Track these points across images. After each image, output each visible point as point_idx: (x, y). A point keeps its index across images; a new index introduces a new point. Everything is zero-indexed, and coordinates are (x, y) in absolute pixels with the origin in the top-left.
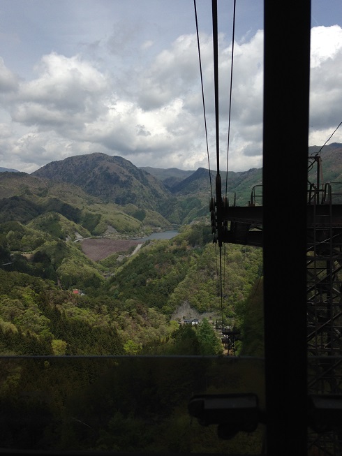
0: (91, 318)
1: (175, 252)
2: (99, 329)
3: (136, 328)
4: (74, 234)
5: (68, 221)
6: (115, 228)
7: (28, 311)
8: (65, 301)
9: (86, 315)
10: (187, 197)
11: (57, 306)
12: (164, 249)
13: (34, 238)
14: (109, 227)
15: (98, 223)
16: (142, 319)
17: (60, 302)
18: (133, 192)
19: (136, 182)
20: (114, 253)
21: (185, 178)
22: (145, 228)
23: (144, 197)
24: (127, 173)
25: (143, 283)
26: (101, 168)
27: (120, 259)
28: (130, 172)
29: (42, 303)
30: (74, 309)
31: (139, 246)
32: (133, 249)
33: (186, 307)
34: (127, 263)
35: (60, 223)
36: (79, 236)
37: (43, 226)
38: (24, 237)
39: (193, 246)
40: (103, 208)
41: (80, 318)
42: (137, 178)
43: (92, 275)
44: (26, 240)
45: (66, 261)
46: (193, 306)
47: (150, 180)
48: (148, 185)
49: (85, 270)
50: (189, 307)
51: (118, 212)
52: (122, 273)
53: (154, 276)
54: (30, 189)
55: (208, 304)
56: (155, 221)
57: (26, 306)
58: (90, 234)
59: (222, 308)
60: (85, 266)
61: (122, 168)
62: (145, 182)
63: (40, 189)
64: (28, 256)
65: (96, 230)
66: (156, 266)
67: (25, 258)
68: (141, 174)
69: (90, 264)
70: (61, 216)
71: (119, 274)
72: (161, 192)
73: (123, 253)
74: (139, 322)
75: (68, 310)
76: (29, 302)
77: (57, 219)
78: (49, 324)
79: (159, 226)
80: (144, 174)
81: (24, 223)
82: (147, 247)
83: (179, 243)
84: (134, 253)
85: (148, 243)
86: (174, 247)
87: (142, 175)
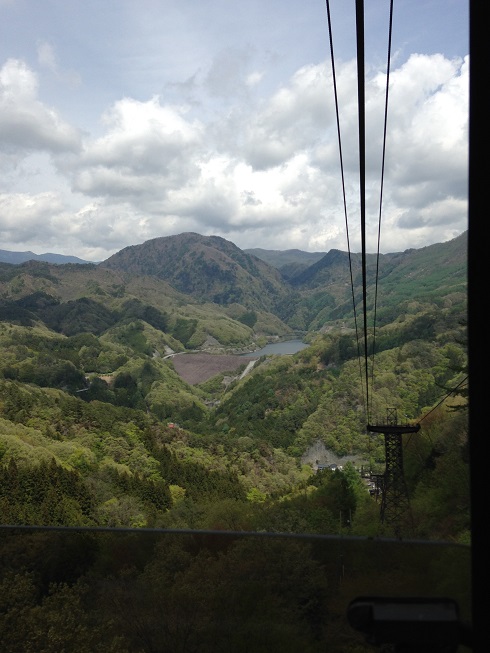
0: (206, 460)
1: (302, 372)
2: (217, 473)
3: (260, 474)
4: (162, 348)
5: (154, 330)
6: (217, 338)
7: (135, 452)
8: (174, 439)
9: (200, 457)
10: (314, 292)
11: (167, 445)
12: (286, 369)
13: (114, 355)
14: (209, 337)
15: (193, 331)
16: (267, 463)
17: (169, 441)
18: (238, 286)
19: (242, 273)
20: (218, 374)
21: (311, 264)
22: (257, 337)
23: (253, 293)
24: (229, 260)
25: (261, 415)
26: (194, 254)
27: (226, 382)
28: (233, 258)
29: (149, 441)
30: (185, 450)
31: (252, 364)
32: (243, 368)
33: (320, 448)
34: (237, 388)
35: (144, 333)
36: (169, 351)
37: (123, 338)
38: (101, 354)
39: (327, 364)
40: (198, 311)
41: (193, 460)
42: (244, 266)
43: (191, 405)
44: (105, 358)
45: (157, 385)
46: (330, 447)
47: (262, 269)
48: (258, 275)
49: (182, 398)
50: (323, 447)
51: (219, 315)
52: (230, 401)
53: (275, 405)
54: (101, 287)
55: (350, 444)
56: (271, 327)
57: (132, 445)
58: (183, 347)
59: (369, 450)
60: (181, 391)
61: (222, 253)
62: (255, 272)
63: (115, 287)
64: (107, 379)
65: (191, 341)
66: (278, 393)
67: (104, 381)
68: (249, 260)
69: (187, 389)
70: (144, 323)
71: (227, 403)
72: (277, 285)
73: (231, 374)
74: (263, 466)
75: (178, 450)
76: (134, 441)
77: (140, 328)
78: (158, 467)
79: (276, 334)
80: (253, 260)
81: (98, 333)
82: (263, 366)
83: (307, 360)
84: (244, 374)
85: (263, 359)
86: (300, 365)
87: (250, 262)
